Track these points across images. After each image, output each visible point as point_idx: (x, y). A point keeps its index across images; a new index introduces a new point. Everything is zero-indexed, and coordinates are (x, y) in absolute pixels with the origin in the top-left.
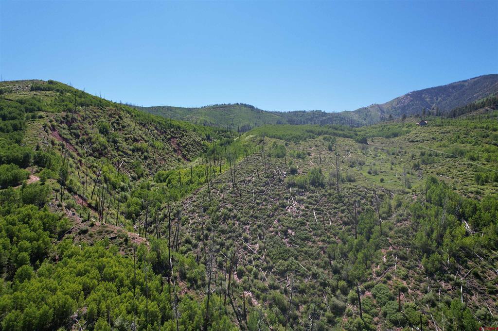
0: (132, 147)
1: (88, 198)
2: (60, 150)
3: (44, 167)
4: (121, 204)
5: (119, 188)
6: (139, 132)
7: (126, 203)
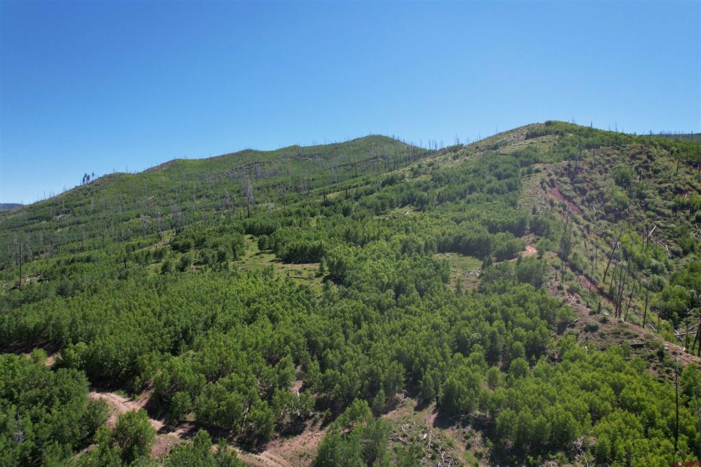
0: (672, 203)
1: (598, 280)
2: (560, 212)
3: (541, 235)
4: (651, 293)
5: (648, 268)
6: (686, 177)
7: (661, 293)
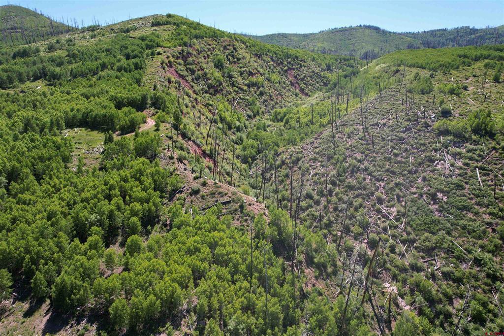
0: (247, 82)
1: (202, 144)
2: (176, 88)
3: (159, 109)
4: (236, 146)
5: (234, 128)
6: (254, 64)
7: (242, 146)
